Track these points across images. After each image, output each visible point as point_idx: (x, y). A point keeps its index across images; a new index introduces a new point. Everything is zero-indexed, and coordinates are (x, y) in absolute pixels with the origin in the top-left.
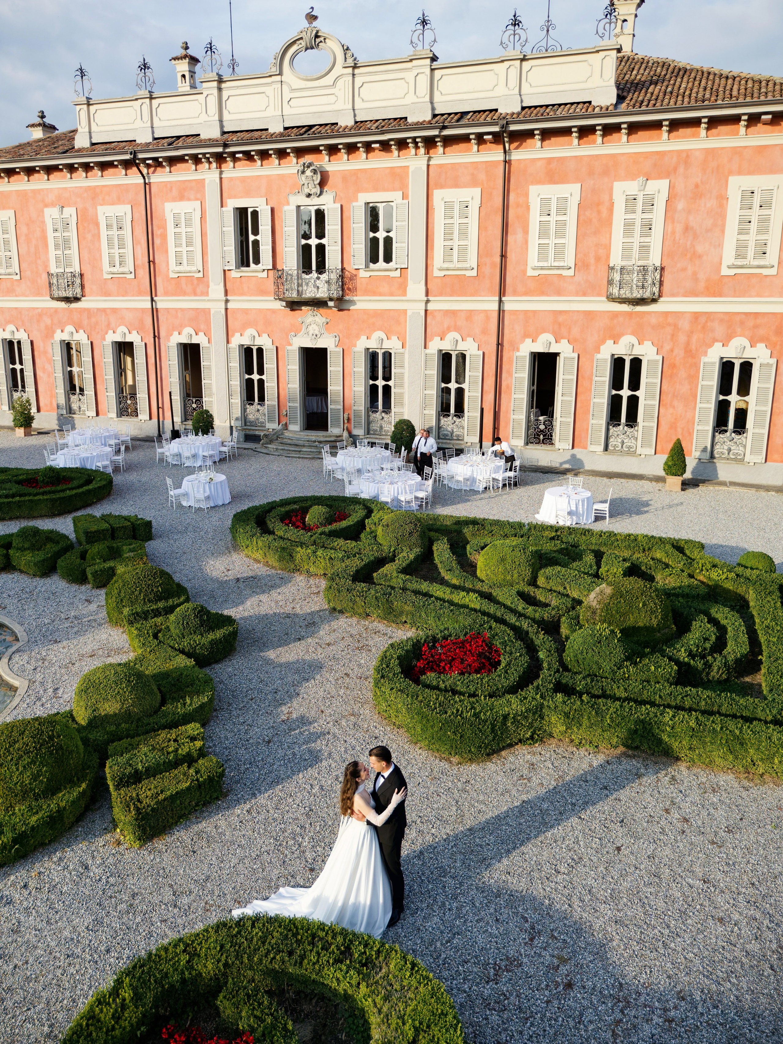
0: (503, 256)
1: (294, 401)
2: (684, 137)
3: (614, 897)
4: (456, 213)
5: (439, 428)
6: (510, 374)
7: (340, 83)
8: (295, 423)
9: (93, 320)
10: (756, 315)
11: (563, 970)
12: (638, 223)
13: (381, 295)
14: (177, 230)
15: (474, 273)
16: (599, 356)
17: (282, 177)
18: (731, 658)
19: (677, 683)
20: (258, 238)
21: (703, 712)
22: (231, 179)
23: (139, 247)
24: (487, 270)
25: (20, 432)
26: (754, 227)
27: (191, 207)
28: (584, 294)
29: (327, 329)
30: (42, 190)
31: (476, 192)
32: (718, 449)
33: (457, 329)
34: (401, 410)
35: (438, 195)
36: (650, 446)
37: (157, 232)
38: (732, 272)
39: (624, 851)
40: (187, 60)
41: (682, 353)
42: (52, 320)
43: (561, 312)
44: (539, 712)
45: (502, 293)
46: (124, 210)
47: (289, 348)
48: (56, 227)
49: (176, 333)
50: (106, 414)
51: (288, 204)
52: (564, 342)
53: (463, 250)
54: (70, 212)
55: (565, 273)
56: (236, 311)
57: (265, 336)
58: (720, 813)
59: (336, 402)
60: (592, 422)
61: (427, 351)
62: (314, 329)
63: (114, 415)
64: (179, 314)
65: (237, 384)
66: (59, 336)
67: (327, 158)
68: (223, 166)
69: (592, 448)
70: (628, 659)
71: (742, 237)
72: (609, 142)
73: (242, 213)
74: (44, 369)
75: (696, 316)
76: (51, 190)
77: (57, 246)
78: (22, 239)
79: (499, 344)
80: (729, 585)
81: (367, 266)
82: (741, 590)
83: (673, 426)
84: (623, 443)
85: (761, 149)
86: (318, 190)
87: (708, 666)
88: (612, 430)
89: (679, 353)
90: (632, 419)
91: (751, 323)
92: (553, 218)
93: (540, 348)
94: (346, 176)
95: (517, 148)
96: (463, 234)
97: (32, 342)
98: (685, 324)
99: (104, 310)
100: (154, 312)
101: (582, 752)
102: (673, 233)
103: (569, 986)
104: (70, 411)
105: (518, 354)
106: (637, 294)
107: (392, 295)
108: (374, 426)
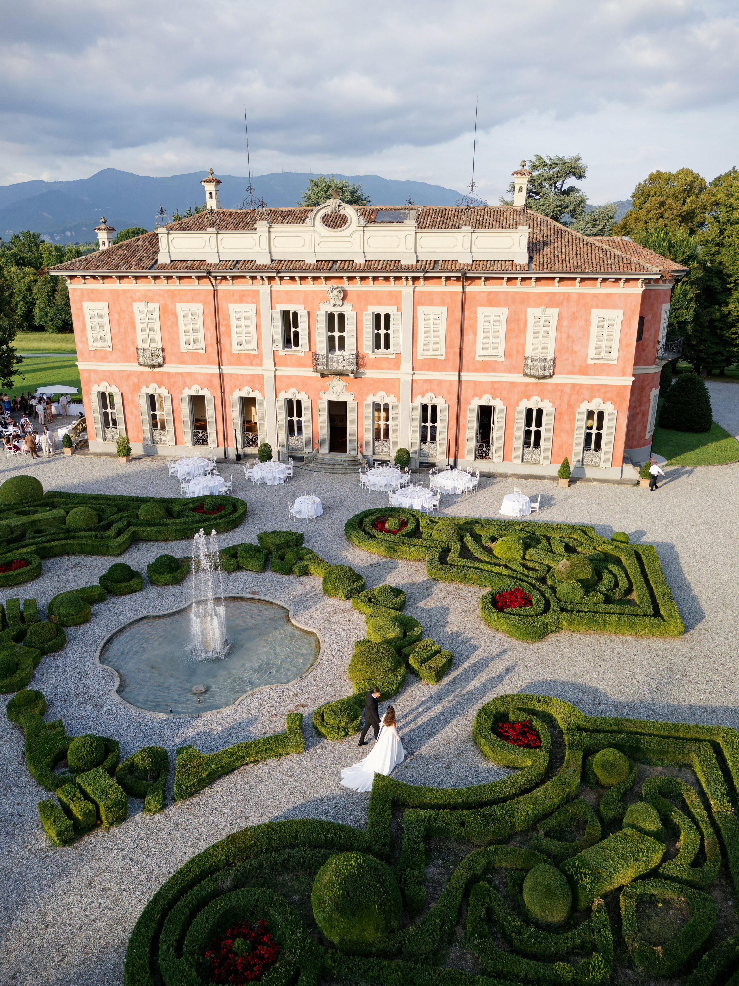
0: (461, 348)
1: (324, 434)
2: (567, 286)
3: (604, 680)
4: (432, 322)
5: (420, 450)
6: (465, 418)
7: (355, 235)
8: (325, 448)
9: (172, 380)
10: (606, 386)
11: (596, 700)
12: (541, 333)
13: (382, 369)
14: (238, 322)
15: (443, 358)
16: (518, 408)
17: (315, 292)
18: (623, 589)
19: (604, 603)
20: (297, 330)
21: (619, 614)
22: (278, 291)
23: (208, 332)
24: (451, 356)
25: (123, 459)
26: (605, 337)
27: (249, 308)
28: (510, 372)
29: (346, 389)
30: (131, 290)
31: (445, 309)
32: (585, 460)
33: (432, 391)
34: (396, 440)
35: (420, 310)
36: (548, 459)
37: (222, 322)
38: (593, 362)
39: (602, 666)
40: (214, 183)
41: (566, 407)
42: (139, 379)
43: (496, 382)
44: (558, 620)
45: (460, 370)
46: (197, 308)
47: (320, 401)
48: (142, 316)
49: (237, 390)
50: (183, 444)
51: (319, 309)
52: (498, 399)
53: (436, 344)
54: (154, 307)
55: (499, 359)
56: (281, 376)
57: (303, 393)
58: (630, 650)
59: (353, 435)
60: (514, 446)
61: (413, 404)
62: (337, 389)
63: (189, 444)
64: (240, 378)
65: (283, 423)
66: (145, 391)
67: (346, 282)
68: (272, 282)
69: (514, 461)
70: (585, 594)
71: (598, 343)
72: (524, 285)
73: (286, 314)
74: (132, 413)
75: (574, 386)
76: (138, 290)
77: (143, 329)
78: (114, 323)
79: (459, 401)
80: (613, 553)
81: (374, 352)
82: (618, 555)
83: (561, 447)
84: (532, 457)
85: (608, 295)
86: (341, 302)
87: (614, 594)
88: (526, 450)
89: (564, 406)
90: (537, 444)
91: (603, 390)
92: (491, 327)
93: (484, 403)
94: (359, 295)
95: (469, 285)
96: (436, 333)
97: (122, 394)
98: (568, 390)
99: (181, 374)
100: (221, 376)
101: (575, 634)
102: (561, 338)
103: (600, 704)
104: (154, 442)
105: (470, 406)
106: (541, 373)
107: (390, 369)
108: (377, 449)
